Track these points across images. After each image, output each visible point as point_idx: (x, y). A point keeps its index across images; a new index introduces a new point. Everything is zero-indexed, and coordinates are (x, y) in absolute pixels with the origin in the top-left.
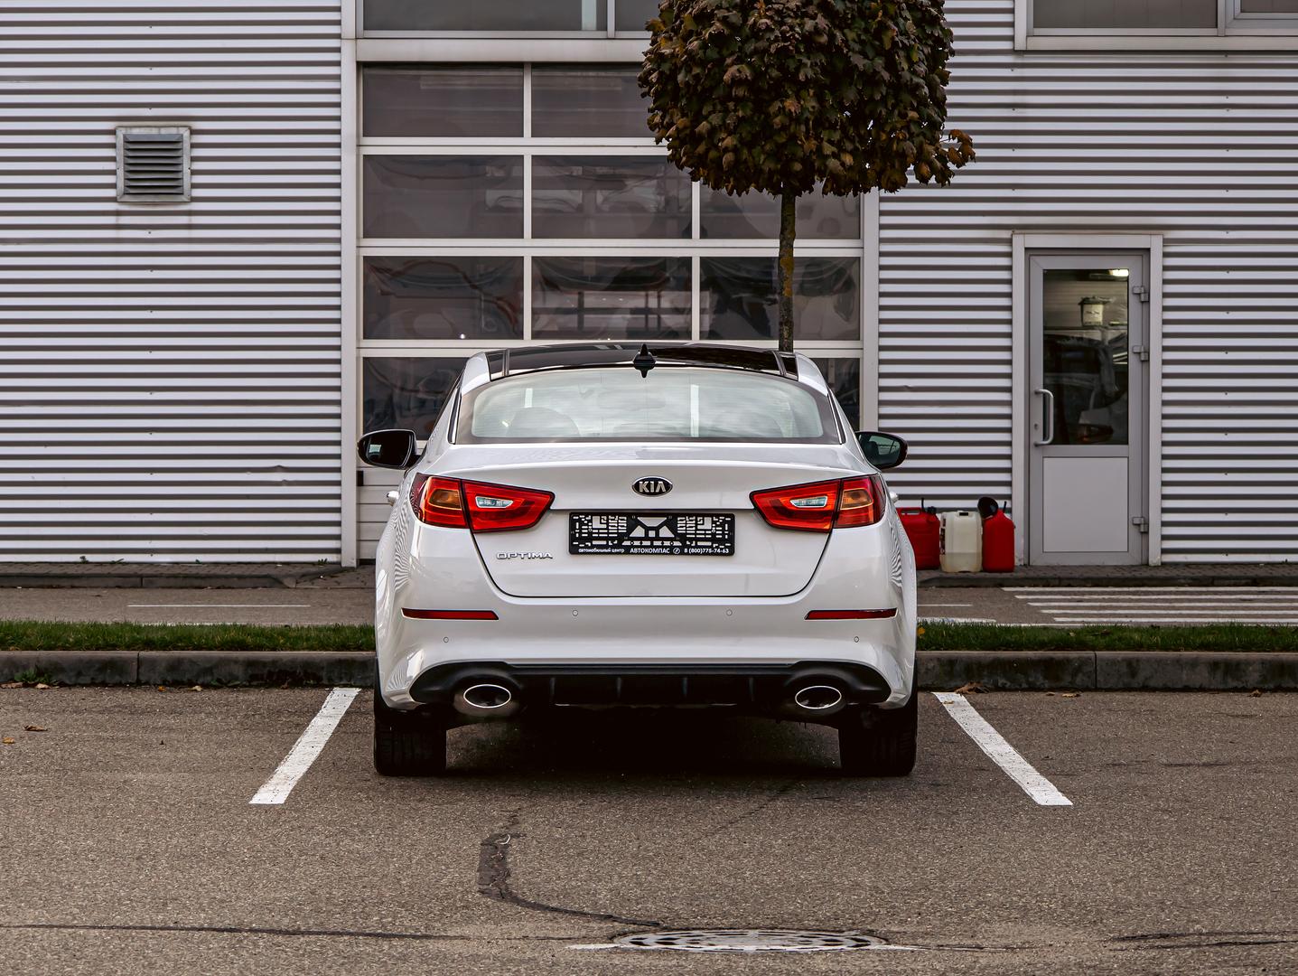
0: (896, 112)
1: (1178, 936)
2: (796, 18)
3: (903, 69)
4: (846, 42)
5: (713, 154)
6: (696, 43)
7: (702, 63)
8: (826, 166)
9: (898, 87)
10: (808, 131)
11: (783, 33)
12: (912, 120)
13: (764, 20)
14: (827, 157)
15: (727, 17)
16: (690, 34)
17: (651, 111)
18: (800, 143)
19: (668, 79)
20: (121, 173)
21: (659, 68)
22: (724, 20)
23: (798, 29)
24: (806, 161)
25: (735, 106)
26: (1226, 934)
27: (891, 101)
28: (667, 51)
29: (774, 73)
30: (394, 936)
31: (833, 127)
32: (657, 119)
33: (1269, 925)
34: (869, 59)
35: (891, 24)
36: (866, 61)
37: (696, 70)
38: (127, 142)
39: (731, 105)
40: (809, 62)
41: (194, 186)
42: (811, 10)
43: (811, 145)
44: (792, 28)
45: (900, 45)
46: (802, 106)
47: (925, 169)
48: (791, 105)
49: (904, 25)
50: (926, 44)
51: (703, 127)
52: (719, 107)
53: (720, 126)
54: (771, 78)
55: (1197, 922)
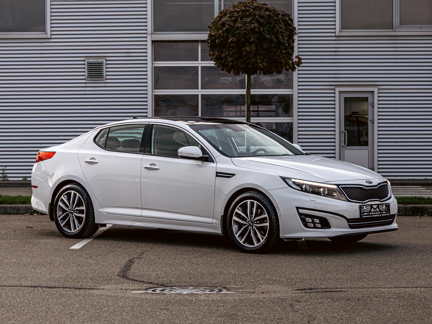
0: (279, 51)
1: (315, 289)
2: (249, 24)
3: (281, 38)
4: (263, 31)
5: (226, 63)
6: (221, 31)
7: (223, 37)
8: (258, 66)
9: (279, 43)
10: (253, 56)
11: (245, 28)
12: (284, 53)
13: (240, 25)
14: (259, 63)
15: (230, 24)
16: (220, 28)
17: (209, 51)
18: (251, 59)
19: (213, 42)
20: (86, 72)
21: (211, 38)
22: (229, 25)
23: (249, 27)
24: (253, 65)
25: (232, 49)
26: (329, 288)
27: (277, 47)
28: (213, 34)
29: (243, 40)
30: (83, 288)
31: (260, 55)
32: (211, 53)
33: (344, 286)
34: (270, 35)
35: (277, 26)
36: (270, 36)
37: (221, 39)
38: (88, 63)
39: (231, 49)
40: (253, 36)
41: (107, 75)
42: (254, 22)
43: (254, 60)
44: (248, 27)
45: (280, 31)
46: (251, 49)
47: (288, 67)
48: (248, 49)
49: (281, 26)
50: (288, 31)
51: (223, 55)
52: (228, 49)
53: (228, 55)
54: (242, 41)
55: (323, 285)
